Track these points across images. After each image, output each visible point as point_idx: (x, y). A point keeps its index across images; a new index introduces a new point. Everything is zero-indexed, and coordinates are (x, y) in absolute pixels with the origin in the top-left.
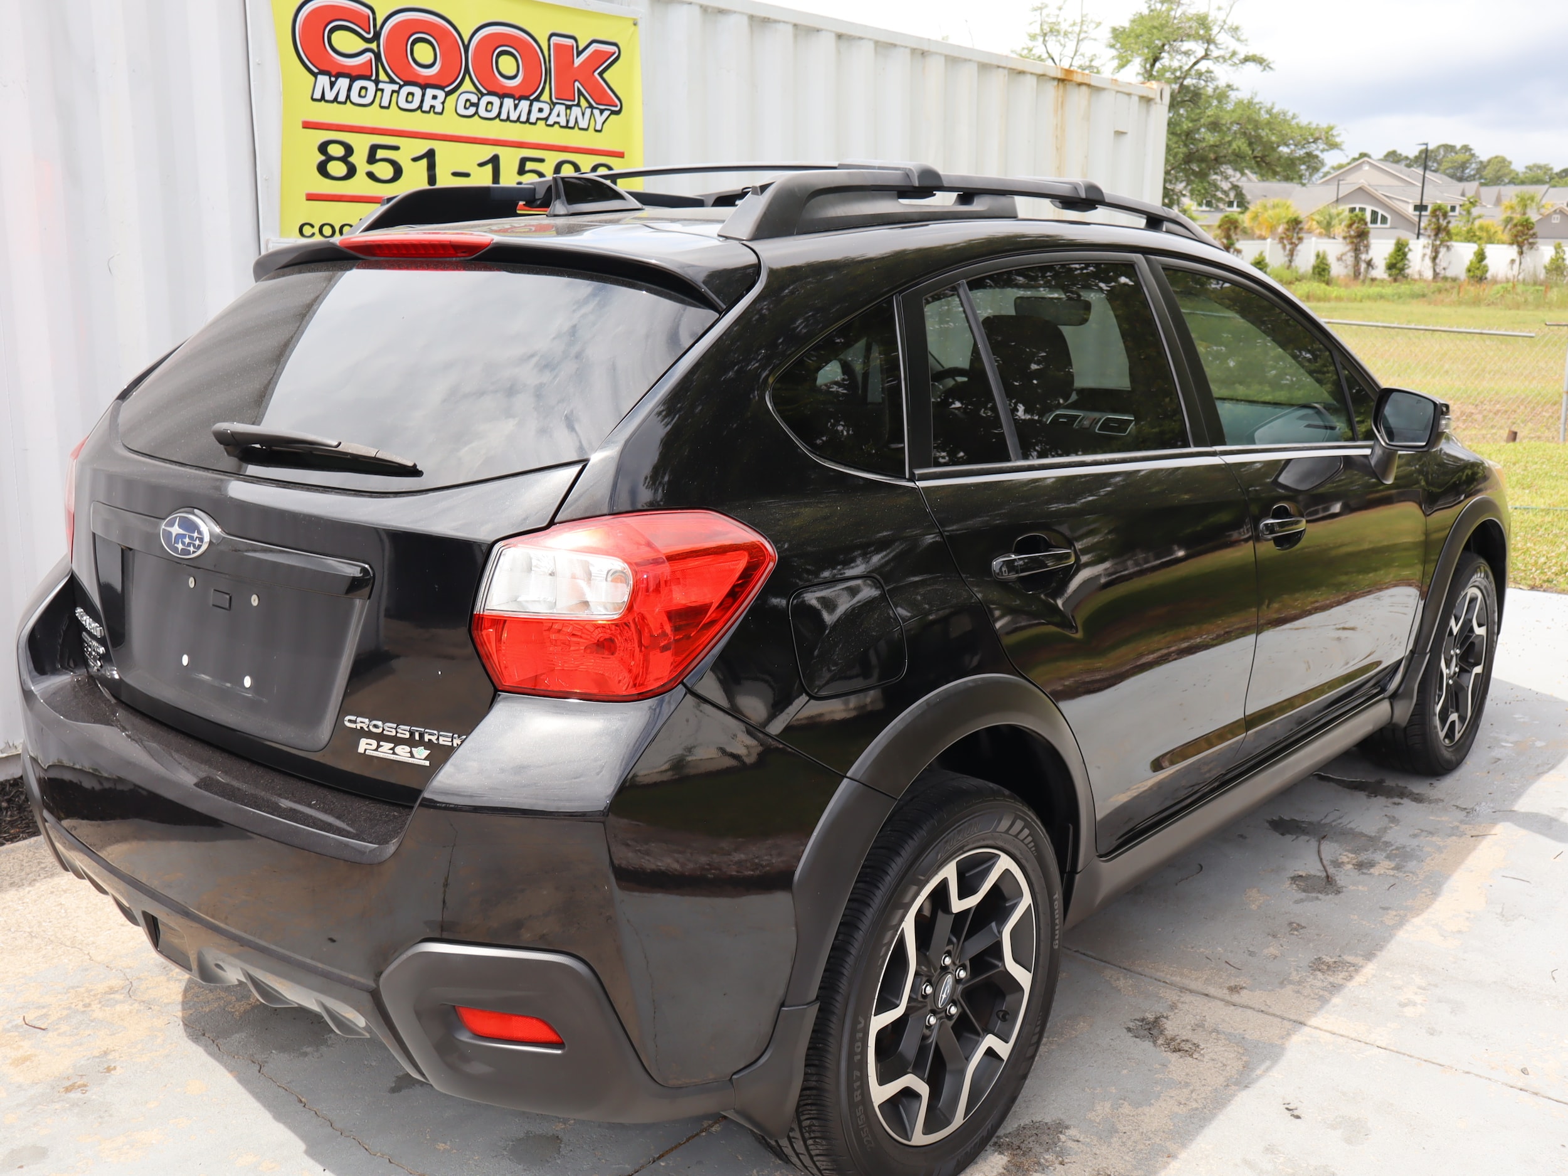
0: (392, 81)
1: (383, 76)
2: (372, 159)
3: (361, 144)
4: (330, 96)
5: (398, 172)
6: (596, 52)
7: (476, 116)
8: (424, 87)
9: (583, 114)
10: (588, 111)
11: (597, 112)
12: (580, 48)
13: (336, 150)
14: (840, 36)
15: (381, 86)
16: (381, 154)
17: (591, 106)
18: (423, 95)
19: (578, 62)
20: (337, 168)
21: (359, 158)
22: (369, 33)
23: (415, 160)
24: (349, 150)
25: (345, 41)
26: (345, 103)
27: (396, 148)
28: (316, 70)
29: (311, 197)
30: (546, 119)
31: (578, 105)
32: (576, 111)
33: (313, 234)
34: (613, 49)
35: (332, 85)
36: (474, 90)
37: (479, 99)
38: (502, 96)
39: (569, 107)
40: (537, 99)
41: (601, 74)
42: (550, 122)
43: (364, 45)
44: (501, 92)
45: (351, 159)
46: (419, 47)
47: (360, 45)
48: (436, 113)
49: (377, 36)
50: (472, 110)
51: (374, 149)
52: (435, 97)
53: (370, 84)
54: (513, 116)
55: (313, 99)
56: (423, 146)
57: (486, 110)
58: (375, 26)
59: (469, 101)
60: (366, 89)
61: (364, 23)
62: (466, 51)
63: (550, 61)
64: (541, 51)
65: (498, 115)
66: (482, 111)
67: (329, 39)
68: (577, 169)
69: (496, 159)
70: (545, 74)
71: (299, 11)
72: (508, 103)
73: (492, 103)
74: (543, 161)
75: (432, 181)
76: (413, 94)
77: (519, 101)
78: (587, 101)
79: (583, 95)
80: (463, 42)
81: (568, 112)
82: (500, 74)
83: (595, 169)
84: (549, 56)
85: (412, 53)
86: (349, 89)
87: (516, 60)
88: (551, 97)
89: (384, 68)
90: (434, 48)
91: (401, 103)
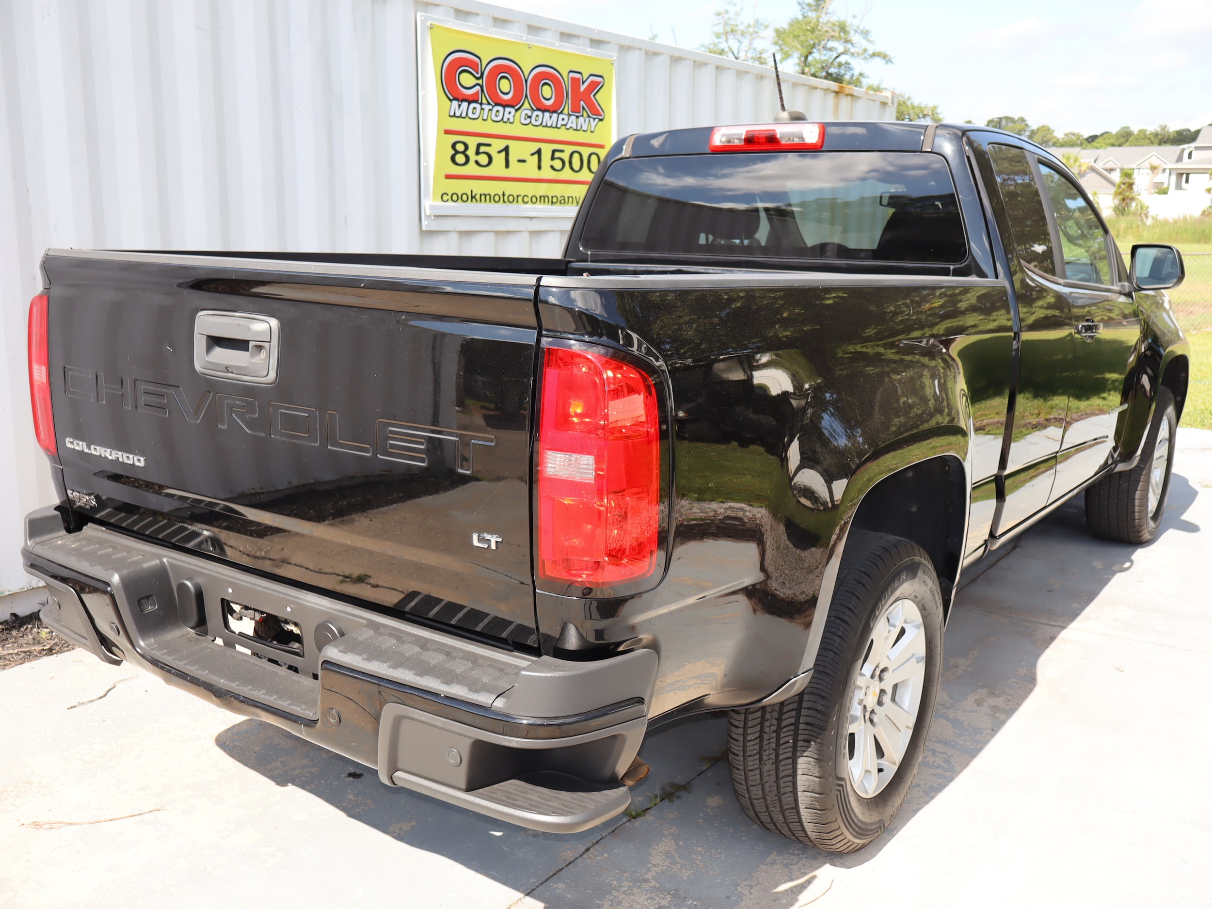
0: (489, 104)
1: (484, 101)
2: (478, 153)
3: (472, 142)
4: (458, 114)
5: (490, 160)
6: (592, 82)
7: (530, 125)
8: (504, 107)
9: (585, 121)
10: (588, 119)
11: (592, 120)
12: (584, 79)
13: (459, 147)
14: (717, 67)
15: (483, 106)
16: (482, 149)
17: (589, 116)
18: (504, 112)
19: (582, 89)
20: (460, 159)
21: (471, 152)
22: (478, 73)
23: (499, 152)
24: (466, 147)
25: (467, 80)
26: (465, 118)
27: (489, 145)
28: (451, 98)
29: (448, 177)
30: (565, 125)
31: (582, 116)
32: (581, 119)
33: (448, 200)
34: (600, 79)
35: (459, 106)
36: (529, 107)
37: (532, 114)
38: (544, 111)
39: (577, 117)
40: (561, 113)
41: (594, 96)
42: (568, 127)
43: (476, 81)
44: (543, 108)
45: (468, 153)
46: (504, 81)
48: (510, 123)
49: (482, 74)
50: (528, 121)
51: (479, 145)
52: (510, 113)
53: (478, 106)
54: (549, 125)
55: (450, 116)
56: (503, 144)
57: (536, 120)
58: (481, 69)
59: (527, 114)
60: (476, 109)
61: (476, 68)
62: (526, 84)
63: (568, 88)
64: (564, 82)
65: (541, 123)
66: (533, 121)
67: (458, 78)
68: (581, 156)
69: (540, 150)
70: (566, 96)
71: (445, 61)
72: (547, 115)
73: (538, 116)
74: (564, 151)
75: (507, 166)
76: (499, 111)
77: (552, 113)
78: (587, 113)
79: (585, 109)
80: (524, 78)
81: (577, 120)
82: (543, 97)
83: (590, 156)
84: (568, 85)
85: (499, 85)
86: (468, 109)
87: (551, 88)
88: (568, 111)
89: (485, 95)
90: (510, 82)
91: (493, 117)
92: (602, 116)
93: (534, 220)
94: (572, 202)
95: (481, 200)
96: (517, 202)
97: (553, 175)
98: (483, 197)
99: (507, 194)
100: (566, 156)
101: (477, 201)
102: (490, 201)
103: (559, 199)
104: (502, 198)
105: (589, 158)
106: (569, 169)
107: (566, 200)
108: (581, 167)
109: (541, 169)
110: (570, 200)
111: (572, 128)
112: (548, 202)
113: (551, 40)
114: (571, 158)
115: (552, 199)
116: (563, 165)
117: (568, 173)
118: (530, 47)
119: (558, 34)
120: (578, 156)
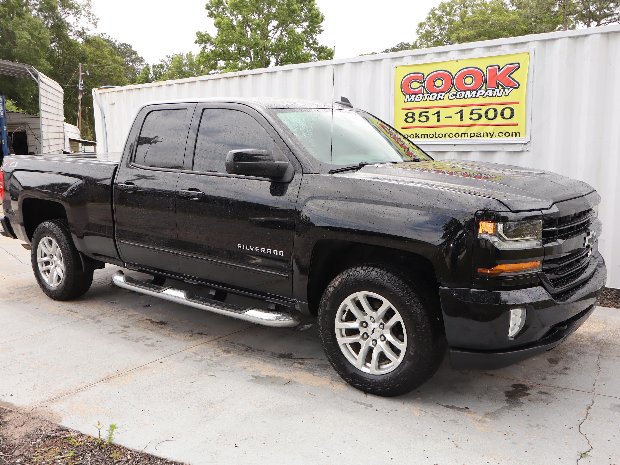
0: (428, 93)
1: (425, 92)
2: (420, 115)
3: (417, 112)
4: (409, 100)
5: (428, 118)
6: (508, 68)
8: (438, 93)
9: (500, 91)
10: (502, 90)
11: (506, 90)
12: (500, 69)
13: (410, 115)
15: (424, 95)
16: (423, 114)
17: (504, 88)
18: (438, 95)
19: (498, 74)
20: (410, 120)
21: (417, 117)
22: (422, 81)
23: (433, 115)
24: (414, 114)
25: (415, 85)
26: (413, 102)
27: (428, 112)
28: (406, 94)
29: (403, 128)
30: (483, 95)
31: (498, 88)
32: (496, 91)
34: (518, 65)
35: (410, 97)
36: (455, 91)
37: (457, 93)
38: (465, 91)
40: (480, 89)
41: (509, 76)
44: (464, 89)
45: (414, 117)
46: (438, 81)
47: (419, 85)
48: (441, 100)
49: (424, 81)
50: (454, 97)
51: (421, 113)
52: (441, 95)
53: (421, 96)
54: (470, 96)
55: (405, 102)
56: (436, 110)
57: (459, 96)
58: (424, 79)
59: (453, 94)
60: (420, 97)
61: (421, 79)
62: (453, 79)
63: (486, 76)
64: (483, 73)
65: (464, 97)
66: (458, 97)
67: (410, 85)
68: (495, 110)
69: (462, 111)
70: (484, 80)
71: (403, 80)
72: (468, 92)
73: (462, 94)
74: (481, 109)
75: (439, 120)
76: (434, 96)
77: (473, 91)
78: (502, 86)
79: (500, 85)
80: (453, 77)
81: (493, 91)
82: (466, 84)
83: (504, 109)
84: (486, 74)
85: (435, 84)
86: (415, 98)
87: (472, 78)
88: (486, 88)
89: (425, 90)
90: (442, 81)
91: (431, 99)
92: (516, 86)
93: (457, 146)
94: (487, 136)
95: (421, 138)
96: (445, 137)
97: (471, 122)
98: (423, 136)
99: (438, 133)
100: (482, 112)
101: (419, 138)
102: (427, 137)
103: (476, 135)
104: (435, 135)
105: (503, 111)
106: (485, 118)
107: (482, 135)
108: (496, 116)
109: (462, 120)
110: (485, 134)
111: (488, 96)
112: (468, 136)
113: (475, 53)
114: (486, 112)
115: (470, 135)
116: (480, 117)
117: (483, 120)
118: (457, 61)
119: (482, 49)
120: (493, 110)
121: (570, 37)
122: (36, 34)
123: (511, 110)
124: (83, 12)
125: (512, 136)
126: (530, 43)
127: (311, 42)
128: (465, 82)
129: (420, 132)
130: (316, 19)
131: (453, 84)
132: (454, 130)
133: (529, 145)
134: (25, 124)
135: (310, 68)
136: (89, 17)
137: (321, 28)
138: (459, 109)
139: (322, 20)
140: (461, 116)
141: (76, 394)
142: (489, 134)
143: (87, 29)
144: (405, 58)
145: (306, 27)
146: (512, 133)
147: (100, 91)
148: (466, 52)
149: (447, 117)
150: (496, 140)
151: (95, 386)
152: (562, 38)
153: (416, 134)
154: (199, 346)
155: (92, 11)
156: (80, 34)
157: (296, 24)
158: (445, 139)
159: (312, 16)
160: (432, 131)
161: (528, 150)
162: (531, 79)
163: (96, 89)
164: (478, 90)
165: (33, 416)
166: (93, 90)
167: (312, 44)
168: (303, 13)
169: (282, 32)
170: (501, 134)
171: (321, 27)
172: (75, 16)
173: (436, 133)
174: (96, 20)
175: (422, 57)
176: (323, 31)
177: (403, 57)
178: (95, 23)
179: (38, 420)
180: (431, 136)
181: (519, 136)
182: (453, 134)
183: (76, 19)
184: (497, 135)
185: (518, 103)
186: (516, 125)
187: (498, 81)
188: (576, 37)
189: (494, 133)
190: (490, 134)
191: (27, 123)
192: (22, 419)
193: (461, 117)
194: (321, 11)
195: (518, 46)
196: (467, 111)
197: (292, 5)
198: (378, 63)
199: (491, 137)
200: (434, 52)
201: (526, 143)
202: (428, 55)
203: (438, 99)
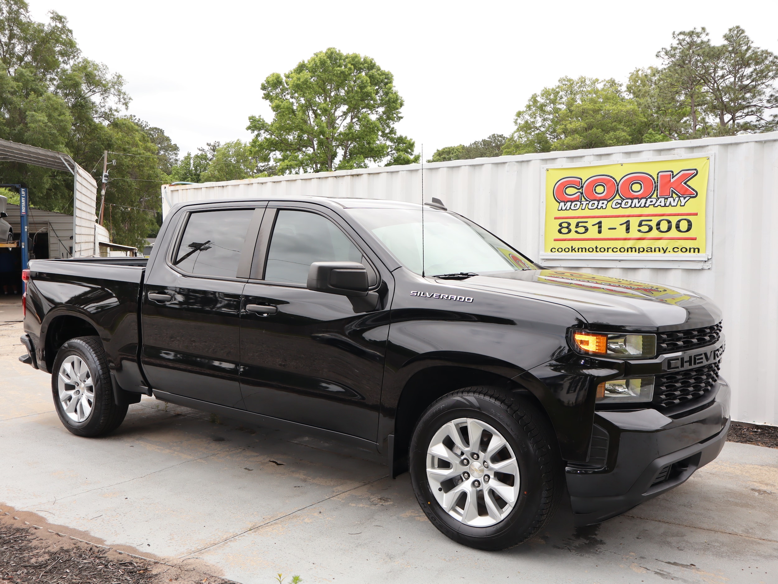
0: (587, 201)
1: (583, 199)
2: (577, 226)
3: (573, 222)
4: (564, 208)
5: (587, 230)
6: (683, 174)
7: (621, 207)
8: (598, 201)
9: (674, 200)
10: (677, 199)
11: (682, 199)
12: (674, 175)
13: (565, 225)
15: (582, 203)
16: (580, 225)
17: (679, 197)
18: (598, 203)
19: (672, 180)
21: (573, 227)
22: (579, 187)
23: (593, 225)
24: (569, 224)
25: (570, 191)
26: (569, 210)
27: (587, 222)
28: (560, 201)
29: (555, 240)
30: (654, 205)
31: (672, 197)
32: (670, 199)
33: (555, 251)
34: (695, 171)
35: (565, 205)
36: (620, 198)
37: (622, 201)
38: (632, 199)
39: (665, 199)
40: (650, 198)
41: (685, 183)
42: (656, 205)
44: (631, 197)
45: (570, 227)
46: (598, 188)
47: (575, 191)
48: (603, 209)
49: (582, 187)
50: (619, 206)
51: (578, 223)
53: (579, 203)
54: (638, 205)
55: (558, 210)
56: (597, 220)
57: (625, 205)
58: (582, 184)
59: (618, 202)
60: (577, 204)
61: (578, 184)
62: (618, 186)
63: (658, 182)
64: (654, 179)
65: (631, 206)
66: (623, 205)
67: (565, 191)
68: (669, 222)
69: (628, 221)
70: (655, 187)
71: (556, 184)
72: (636, 201)
73: (628, 202)
74: (651, 220)
75: (600, 232)
76: (594, 204)
77: (641, 199)
78: (677, 194)
79: (675, 193)
80: (617, 183)
81: (666, 200)
82: (633, 191)
83: (679, 221)
84: (658, 180)
85: (595, 190)
86: (571, 205)
87: (641, 185)
88: (657, 196)
89: (584, 196)
90: (604, 187)
91: (590, 207)
92: (694, 195)
93: (622, 261)
94: (659, 251)
95: (578, 252)
96: (608, 251)
97: (640, 235)
98: (580, 250)
99: (599, 247)
100: (653, 224)
101: (576, 251)
102: (586, 252)
103: (646, 250)
104: (595, 249)
105: (678, 223)
106: (657, 231)
107: (653, 250)
108: (669, 229)
109: (629, 232)
110: (657, 249)
111: (660, 205)
112: (636, 251)
113: (644, 157)
114: (658, 224)
115: (639, 249)
116: (651, 229)
117: (655, 233)
118: (622, 165)
119: (651, 152)
120: (666, 222)
121: (756, 142)
122: (56, 114)
123: (688, 222)
124: (112, 90)
125: (690, 252)
126: (709, 147)
127: (387, 131)
128: (631, 189)
129: (576, 245)
130: (394, 104)
131: (618, 190)
132: (619, 244)
133: (710, 262)
134: (47, 224)
135: (441, 169)
136: (120, 96)
137: (399, 115)
138: (625, 220)
139: (401, 105)
140: (628, 227)
141: (226, 545)
142: (661, 249)
143: (116, 110)
144: (558, 160)
145: (381, 113)
146: (690, 249)
147: (173, 188)
148: (632, 155)
149: (609, 229)
150: (670, 256)
151: (244, 536)
152: (747, 142)
153: (572, 247)
154: (348, 493)
155: (124, 89)
156: (106, 116)
157: (370, 109)
158: (608, 253)
159: (389, 100)
160: (593, 244)
161: (709, 269)
162: (711, 188)
163: (167, 186)
164: (648, 198)
165: (186, 568)
166: (163, 187)
167: (388, 133)
168: (379, 96)
169: (352, 119)
170: (676, 250)
171: (400, 113)
172: (102, 94)
173: (596, 246)
174: (127, 100)
175: (579, 159)
176: (402, 118)
177: (556, 159)
178: (126, 104)
179: (194, 572)
180: (591, 250)
181: (699, 252)
182: (617, 249)
183: (104, 98)
184: (671, 250)
185: (696, 214)
186: (695, 239)
187: (672, 189)
188: (763, 142)
189: (667, 248)
190: (663, 249)
191: (50, 223)
192: (174, 572)
193: (628, 229)
194: (400, 94)
195: (695, 150)
196: (634, 223)
197: (366, 87)
198: (525, 164)
199: (665, 252)
200: (595, 154)
201: (707, 260)
202: (586, 157)
203: (599, 207)
